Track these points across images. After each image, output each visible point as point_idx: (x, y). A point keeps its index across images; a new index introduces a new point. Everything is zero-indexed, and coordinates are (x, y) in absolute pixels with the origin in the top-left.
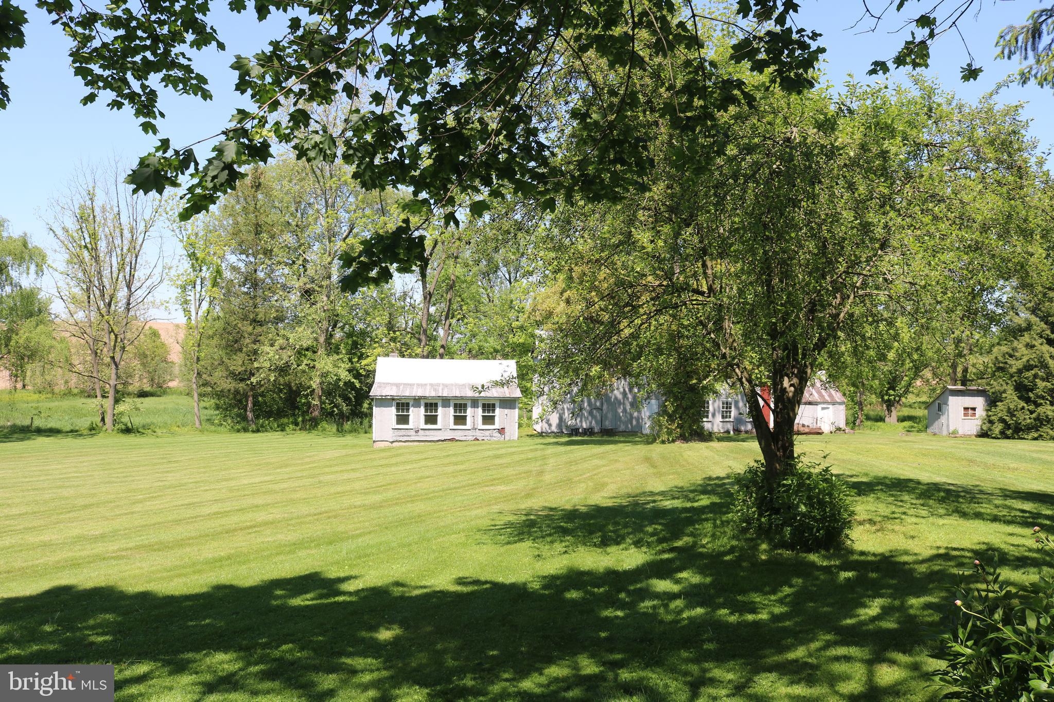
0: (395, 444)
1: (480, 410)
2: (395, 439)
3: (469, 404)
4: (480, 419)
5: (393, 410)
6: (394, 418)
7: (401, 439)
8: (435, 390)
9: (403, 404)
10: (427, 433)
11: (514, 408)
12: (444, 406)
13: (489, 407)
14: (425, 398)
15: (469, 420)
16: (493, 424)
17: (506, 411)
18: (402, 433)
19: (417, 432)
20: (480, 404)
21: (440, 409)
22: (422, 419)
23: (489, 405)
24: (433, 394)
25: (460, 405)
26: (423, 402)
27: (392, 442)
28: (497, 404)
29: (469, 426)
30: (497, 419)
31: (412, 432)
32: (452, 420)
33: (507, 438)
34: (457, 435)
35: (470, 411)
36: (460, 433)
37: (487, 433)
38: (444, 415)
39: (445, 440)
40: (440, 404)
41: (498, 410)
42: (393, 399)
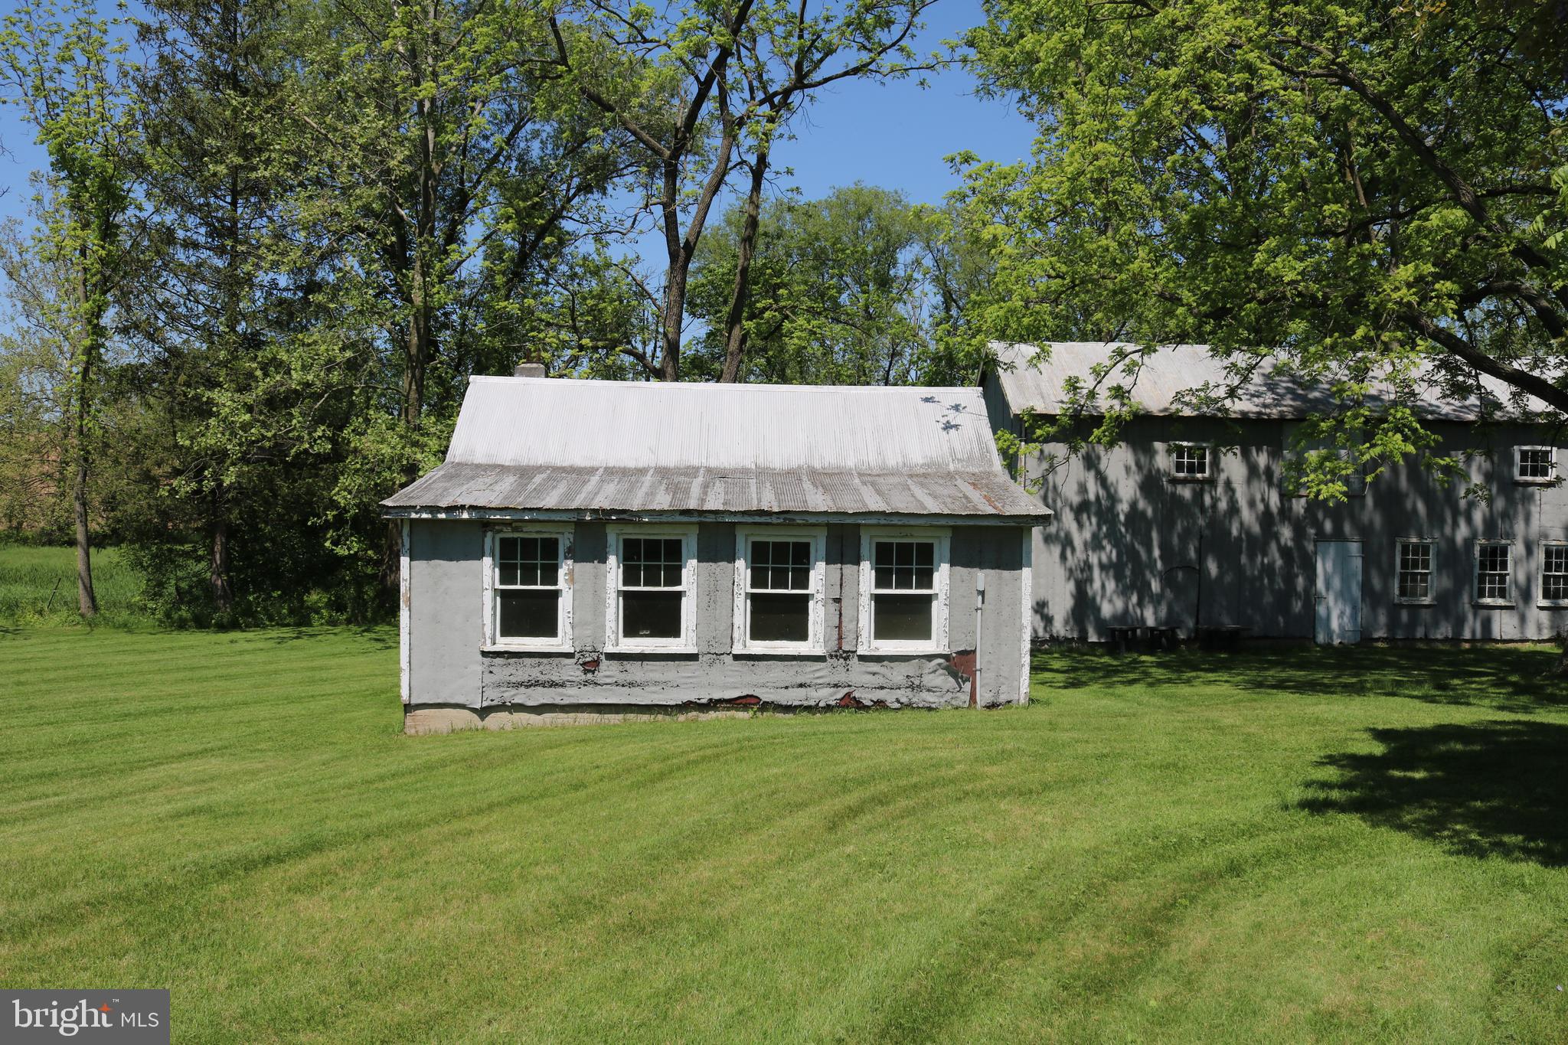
0: (495, 720)
1: (866, 572)
2: (494, 696)
3: (819, 545)
4: (866, 614)
5: (487, 570)
6: (490, 611)
7: (521, 697)
8: (675, 489)
9: (529, 545)
10: (636, 671)
11: (1017, 566)
12: (706, 555)
13: (905, 557)
14: (625, 517)
15: (817, 615)
16: (924, 633)
17: (982, 577)
18: (527, 671)
19: (591, 666)
20: (868, 549)
21: (691, 570)
22: (613, 613)
23: (905, 550)
24: (662, 501)
25: (781, 548)
26: (614, 537)
27: (483, 712)
28: (942, 549)
29: (816, 643)
30: (939, 612)
31: (571, 671)
32: (742, 615)
33: (983, 697)
34: (768, 684)
35: (820, 578)
36: (779, 673)
37: (898, 674)
38: (710, 597)
39: (713, 705)
40: (690, 544)
41: (943, 576)
42: (485, 525)
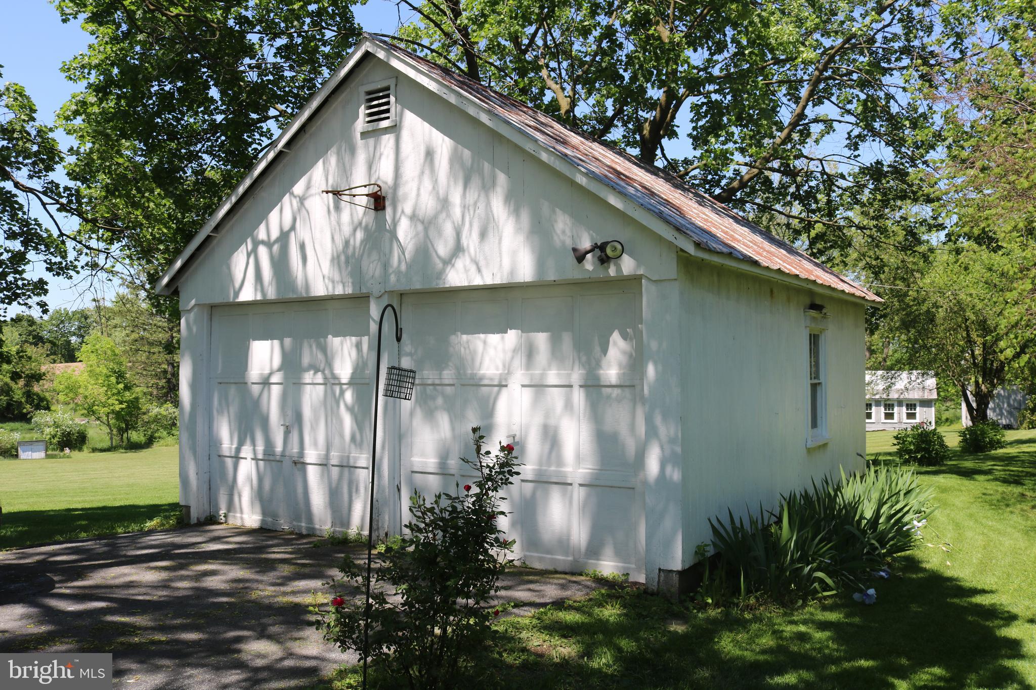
1: (904, 408)
3: (896, 404)
4: (905, 416)
11: (931, 407)
12: (877, 406)
13: (911, 406)
15: (896, 416)
16: (915, 418)
17: (925, 409)
20: (904, 404)
21: (874, 408)
23: (911, 404)
24: (868, 397)
25: (889, 405)
28: (918, 404)
29: (896, 420)
30: (918, 415)
32: (883, 415)
34: (887, 427)
35: (896, 409)
36: (889, 425)
38: (878, 413)
40: (874, 404)
41: (918, 409)
